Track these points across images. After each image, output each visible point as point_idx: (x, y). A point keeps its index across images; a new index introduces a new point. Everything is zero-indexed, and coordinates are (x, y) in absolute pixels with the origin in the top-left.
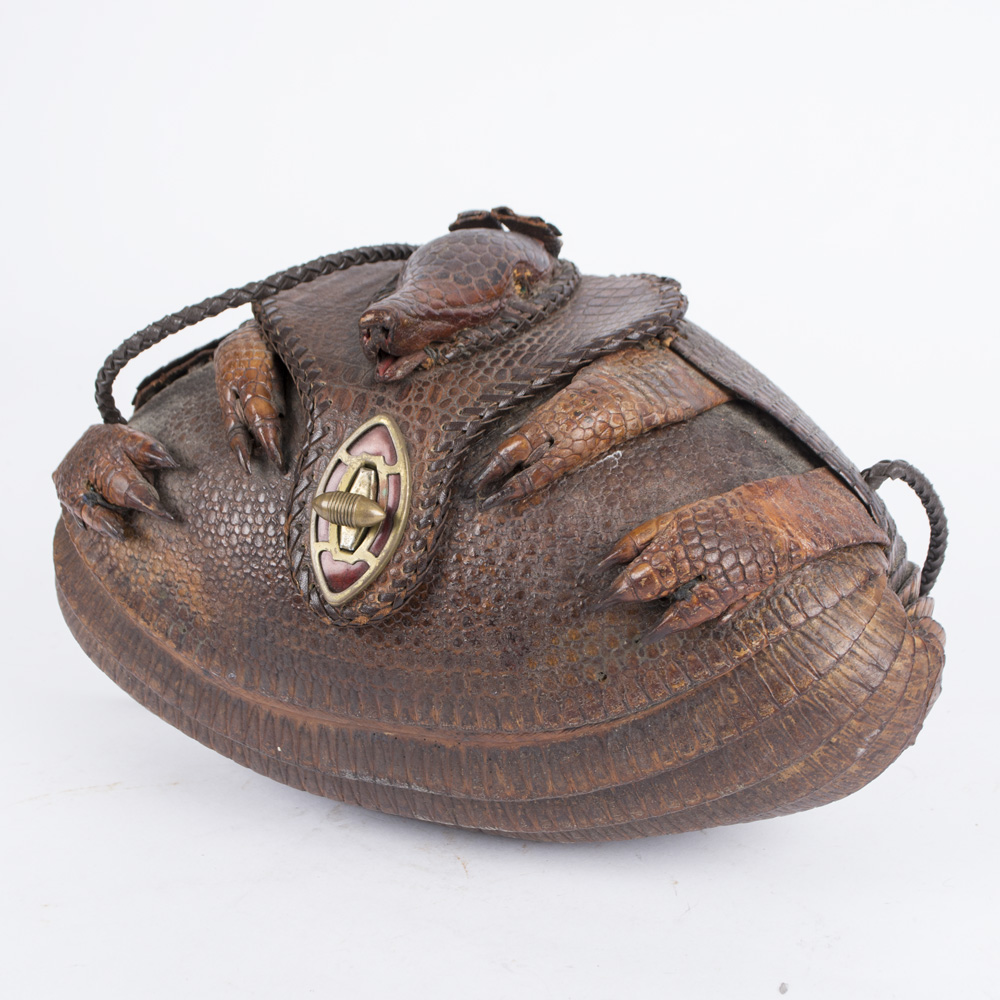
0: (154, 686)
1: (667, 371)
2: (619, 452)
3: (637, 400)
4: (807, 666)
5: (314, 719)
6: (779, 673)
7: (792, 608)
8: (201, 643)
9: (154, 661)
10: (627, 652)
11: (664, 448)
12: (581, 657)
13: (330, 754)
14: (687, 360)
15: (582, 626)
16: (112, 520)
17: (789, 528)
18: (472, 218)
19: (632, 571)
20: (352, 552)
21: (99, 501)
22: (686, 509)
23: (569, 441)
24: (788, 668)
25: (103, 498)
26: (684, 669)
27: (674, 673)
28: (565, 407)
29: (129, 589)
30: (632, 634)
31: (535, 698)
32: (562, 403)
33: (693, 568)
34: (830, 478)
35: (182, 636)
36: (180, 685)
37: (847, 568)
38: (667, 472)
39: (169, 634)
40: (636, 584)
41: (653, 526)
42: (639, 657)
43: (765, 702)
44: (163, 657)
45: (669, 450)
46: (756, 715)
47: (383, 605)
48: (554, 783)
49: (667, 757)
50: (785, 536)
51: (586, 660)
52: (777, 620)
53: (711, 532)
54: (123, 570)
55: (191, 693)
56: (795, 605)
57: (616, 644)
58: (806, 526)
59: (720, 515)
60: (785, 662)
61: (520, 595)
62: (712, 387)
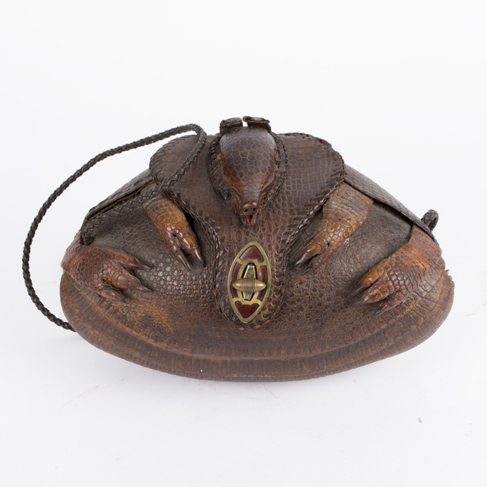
0: (137, 354)
1: (352, 197)
2: (348, 239)
3: (355, 218)
4: (427, 309)
5: (220, 359)
6: (417, 314)
7: (423, 290)
8: (168, 338)
9: (136, 345)
10: (364, 317)
11: (363, 233)
12: (345, 323)
13: (226, 369)
14: (353, 187)
15: (345, 312)
16: (120, 295)
17: (422, 262)
18: (235, 123)
19: (370, 292)
20: (250, 300)
21: (112, 288)
22: (387, 263)
23: (336, 243)
24: (420, 311)
25: (113, 286)
26: (385, 320)
27: (382, 322)
28: (332, 229)
29: (126, 320)
30: (364, 311)
31: (326, 340)
32: (330, 227)
33: (395, 288)
34: (419, 231)
35: (157, 337)
36: (151, 353)
37: (437, 270)
38: (367, 244)
39: (150, 336)
40: (373, 297)
41: (376, 274)
42: (367, 319)
43: (413, 325)
44: (142, 343)
45: (365, 234)
46: (409, 330)
47: (266, 319)
48: (327, 365)
49: (374, 350)
50: (421, 266)
51: (347, 324)
52: (418, 296)
53: (399, 272)
54: (121, 312)
55: (157, 355)
56: (423, 289)
57: (359, 316)
58: (426, 259)
59: (400, 265)
60: (419, 309)
61: (320, 305)
62: (367, 198)
